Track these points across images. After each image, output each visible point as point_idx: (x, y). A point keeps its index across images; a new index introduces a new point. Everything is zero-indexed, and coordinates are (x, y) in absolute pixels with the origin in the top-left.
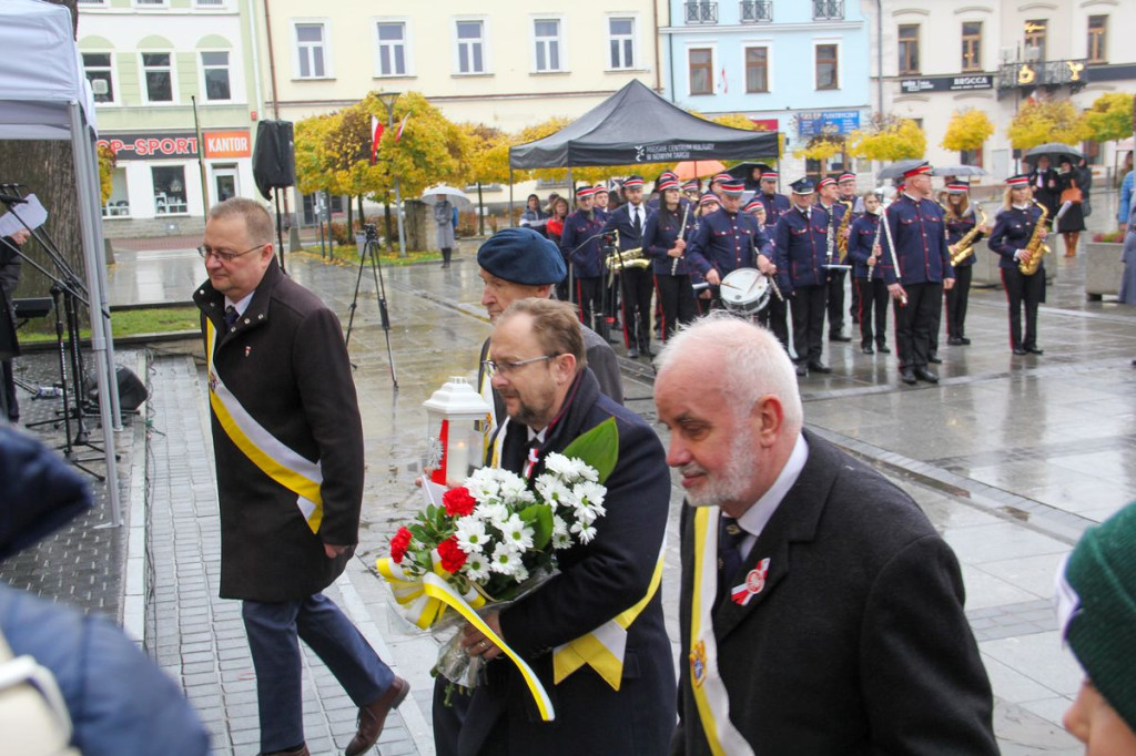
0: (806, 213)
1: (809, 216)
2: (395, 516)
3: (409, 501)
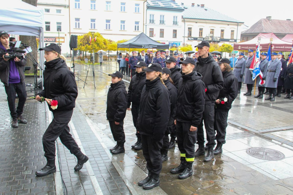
0: (176, 60)
1: (177, 60)
2: (98, 113)
3: (101, 110)
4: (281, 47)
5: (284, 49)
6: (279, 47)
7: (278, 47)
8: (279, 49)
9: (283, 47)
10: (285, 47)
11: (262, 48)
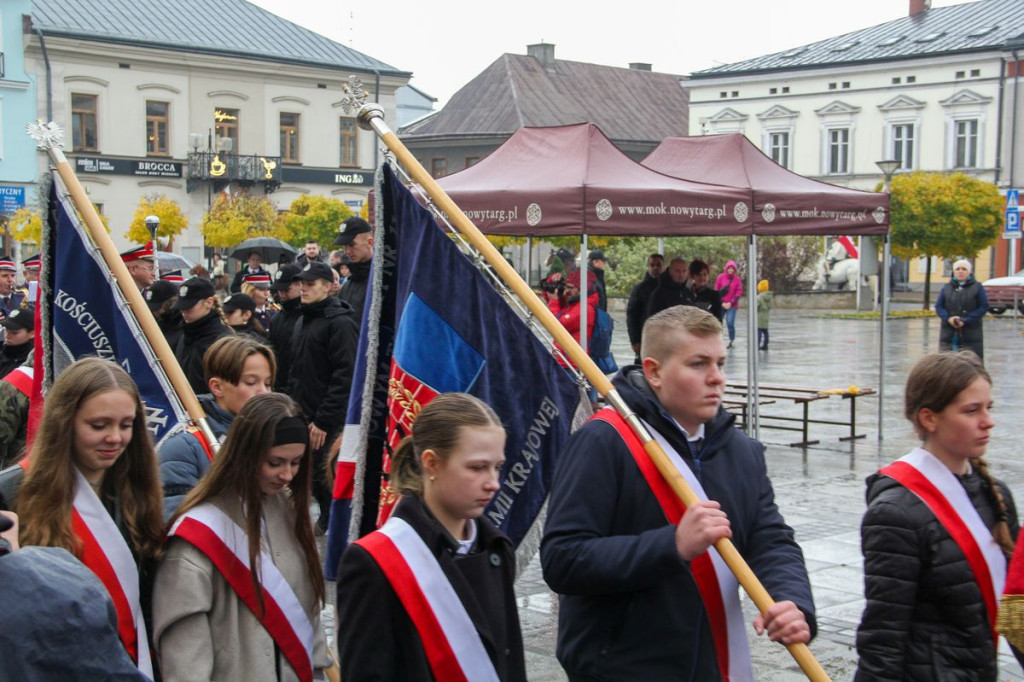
4: (650, 210)
5: (667, 218)
6: (639, 210)
7: (631, 210)
8: (635, 218)
9: (663, 210)
10: (668, 210)
11: (540, 215)
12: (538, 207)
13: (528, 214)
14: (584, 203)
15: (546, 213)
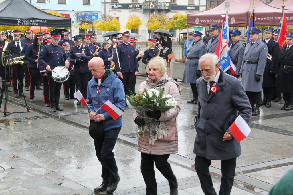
4: (268, 19)
5: (274, 20)
6: (265, 19)
7: (262, 19)
8: (263, 21)
9: (272, 18)
10: (274, 18)
11: (235, 21)
12: (234, 18)
13: (231, 21)
14: (248, 17)
15: (236, 20)
